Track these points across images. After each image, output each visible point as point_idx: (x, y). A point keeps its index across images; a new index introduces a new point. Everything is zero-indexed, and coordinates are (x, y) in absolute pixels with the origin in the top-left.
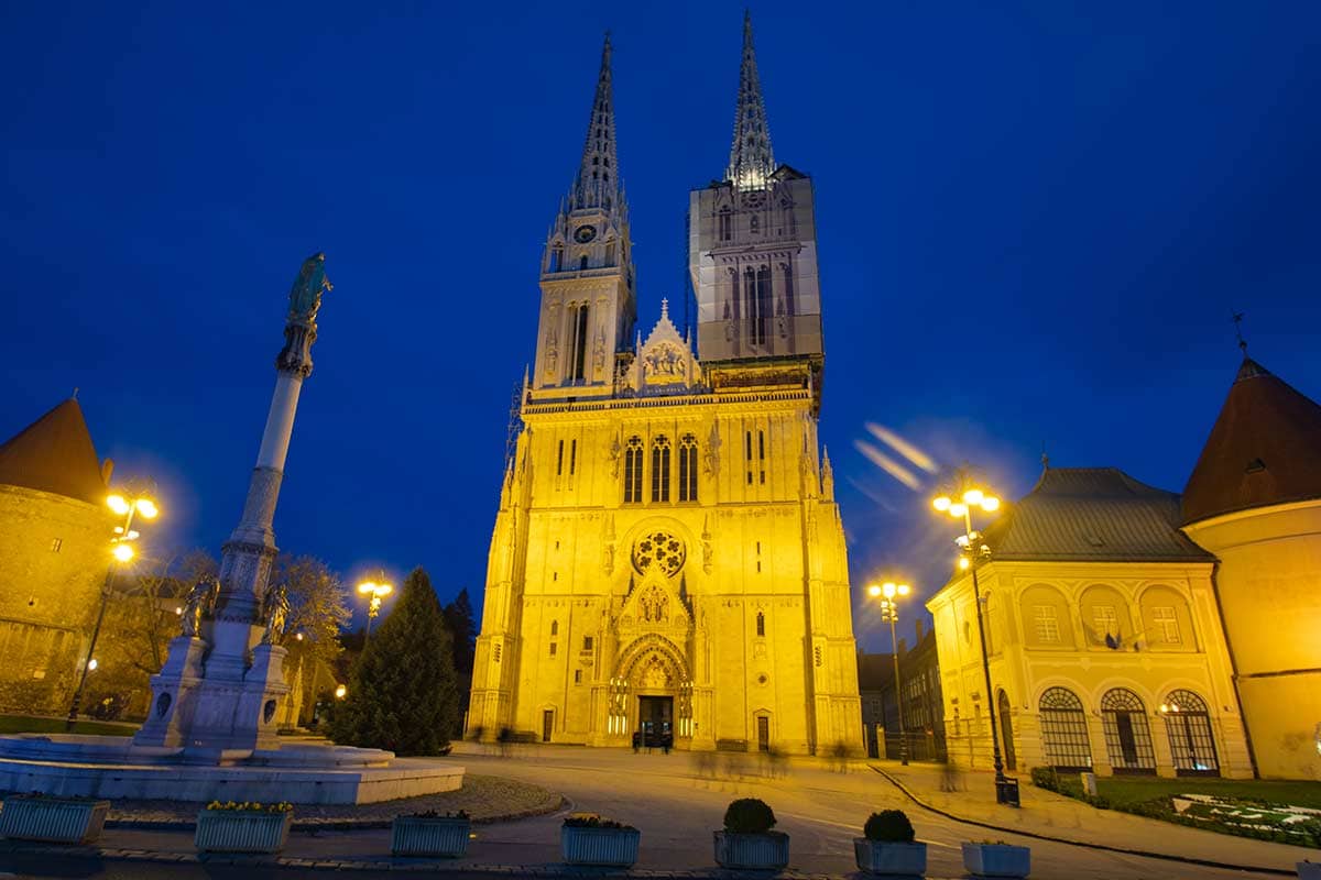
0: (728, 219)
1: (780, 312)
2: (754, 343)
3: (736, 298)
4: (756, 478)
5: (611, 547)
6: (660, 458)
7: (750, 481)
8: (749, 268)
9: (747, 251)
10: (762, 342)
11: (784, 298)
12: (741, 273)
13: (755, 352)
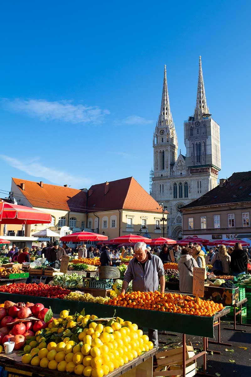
0: (192, 130)
1: (203, 154)
2: (198, 162)
3: (194, 151)
4: (200, 192)
5: (171, 208)
6: (181, 188)
7: (198, 193)
8: (197, 143)
9: (196, 138)
10: (199, 162)
11: (204, 151)
12: (195, 144)
13: (198, 164)
